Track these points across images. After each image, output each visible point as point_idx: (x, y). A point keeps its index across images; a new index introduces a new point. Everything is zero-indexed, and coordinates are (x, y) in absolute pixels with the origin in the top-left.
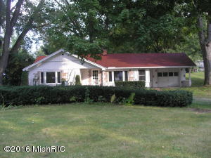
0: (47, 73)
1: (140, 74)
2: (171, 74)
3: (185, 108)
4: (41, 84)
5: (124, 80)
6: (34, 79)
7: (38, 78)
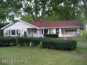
0: (12, 30)
1: (56, 30)
2: (72, 31)
3: (70, 51)
4: (9, 36)
5: (49, 34)
6: (6, 33)
7: (8, 33)
